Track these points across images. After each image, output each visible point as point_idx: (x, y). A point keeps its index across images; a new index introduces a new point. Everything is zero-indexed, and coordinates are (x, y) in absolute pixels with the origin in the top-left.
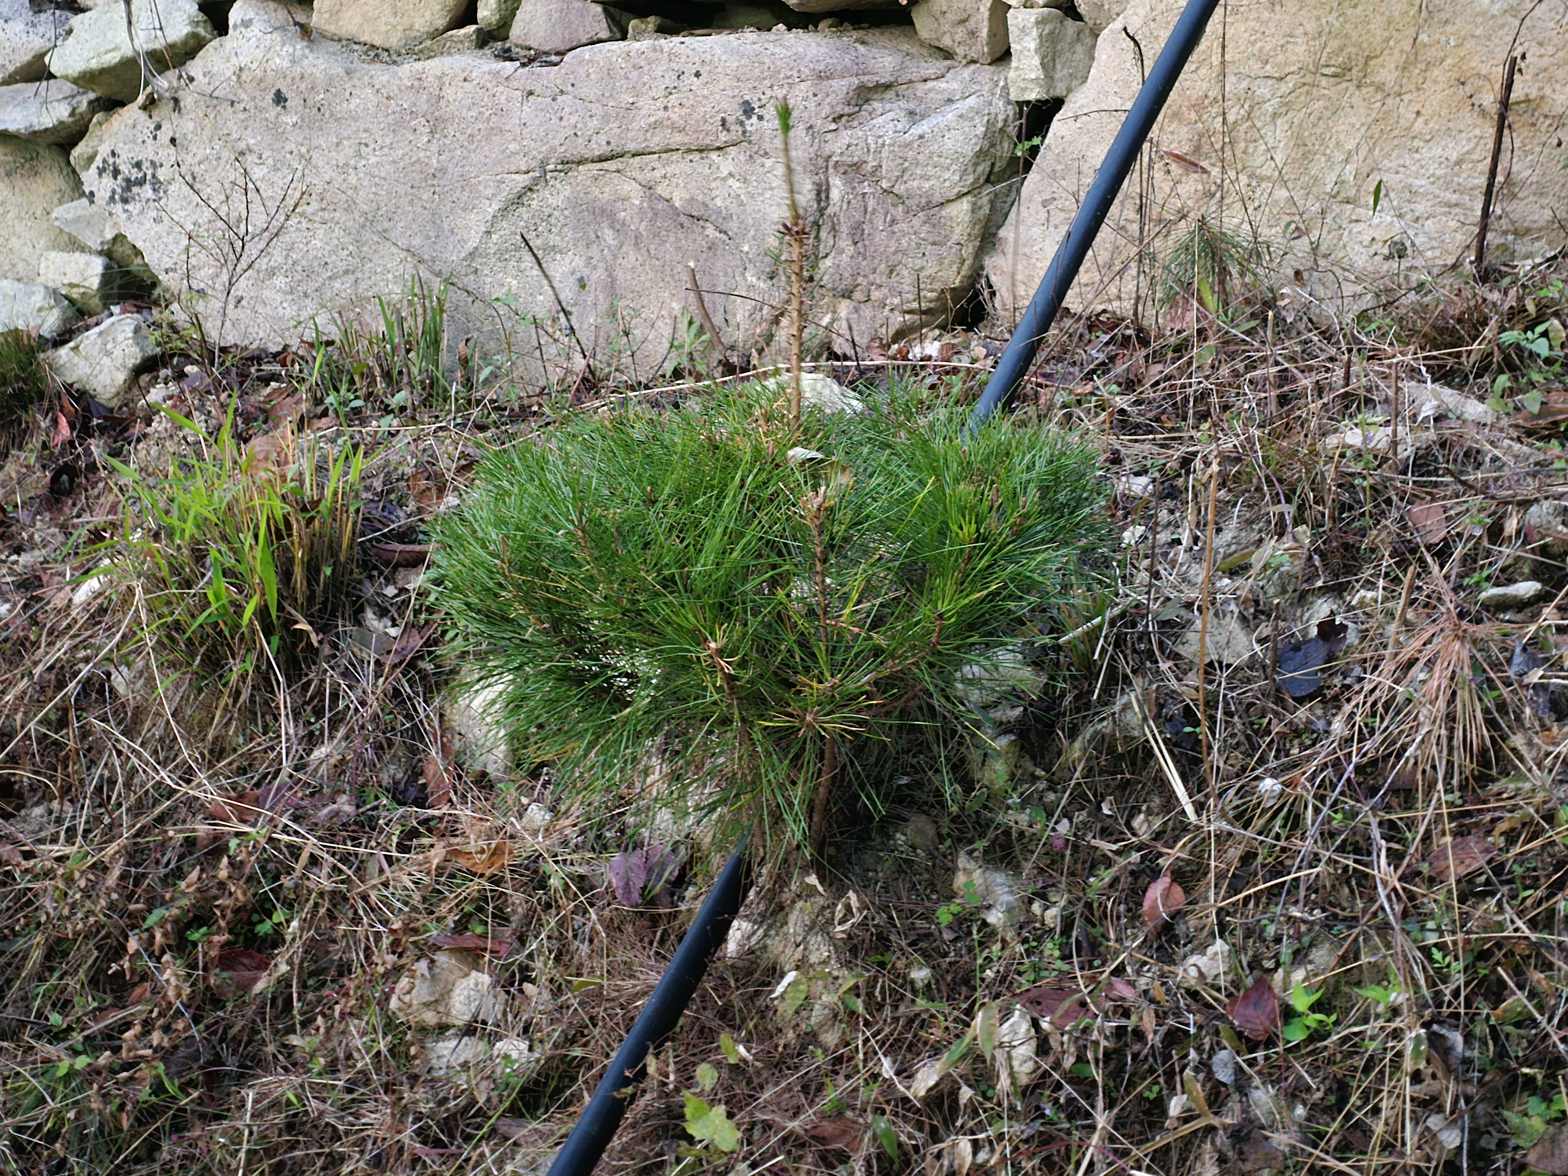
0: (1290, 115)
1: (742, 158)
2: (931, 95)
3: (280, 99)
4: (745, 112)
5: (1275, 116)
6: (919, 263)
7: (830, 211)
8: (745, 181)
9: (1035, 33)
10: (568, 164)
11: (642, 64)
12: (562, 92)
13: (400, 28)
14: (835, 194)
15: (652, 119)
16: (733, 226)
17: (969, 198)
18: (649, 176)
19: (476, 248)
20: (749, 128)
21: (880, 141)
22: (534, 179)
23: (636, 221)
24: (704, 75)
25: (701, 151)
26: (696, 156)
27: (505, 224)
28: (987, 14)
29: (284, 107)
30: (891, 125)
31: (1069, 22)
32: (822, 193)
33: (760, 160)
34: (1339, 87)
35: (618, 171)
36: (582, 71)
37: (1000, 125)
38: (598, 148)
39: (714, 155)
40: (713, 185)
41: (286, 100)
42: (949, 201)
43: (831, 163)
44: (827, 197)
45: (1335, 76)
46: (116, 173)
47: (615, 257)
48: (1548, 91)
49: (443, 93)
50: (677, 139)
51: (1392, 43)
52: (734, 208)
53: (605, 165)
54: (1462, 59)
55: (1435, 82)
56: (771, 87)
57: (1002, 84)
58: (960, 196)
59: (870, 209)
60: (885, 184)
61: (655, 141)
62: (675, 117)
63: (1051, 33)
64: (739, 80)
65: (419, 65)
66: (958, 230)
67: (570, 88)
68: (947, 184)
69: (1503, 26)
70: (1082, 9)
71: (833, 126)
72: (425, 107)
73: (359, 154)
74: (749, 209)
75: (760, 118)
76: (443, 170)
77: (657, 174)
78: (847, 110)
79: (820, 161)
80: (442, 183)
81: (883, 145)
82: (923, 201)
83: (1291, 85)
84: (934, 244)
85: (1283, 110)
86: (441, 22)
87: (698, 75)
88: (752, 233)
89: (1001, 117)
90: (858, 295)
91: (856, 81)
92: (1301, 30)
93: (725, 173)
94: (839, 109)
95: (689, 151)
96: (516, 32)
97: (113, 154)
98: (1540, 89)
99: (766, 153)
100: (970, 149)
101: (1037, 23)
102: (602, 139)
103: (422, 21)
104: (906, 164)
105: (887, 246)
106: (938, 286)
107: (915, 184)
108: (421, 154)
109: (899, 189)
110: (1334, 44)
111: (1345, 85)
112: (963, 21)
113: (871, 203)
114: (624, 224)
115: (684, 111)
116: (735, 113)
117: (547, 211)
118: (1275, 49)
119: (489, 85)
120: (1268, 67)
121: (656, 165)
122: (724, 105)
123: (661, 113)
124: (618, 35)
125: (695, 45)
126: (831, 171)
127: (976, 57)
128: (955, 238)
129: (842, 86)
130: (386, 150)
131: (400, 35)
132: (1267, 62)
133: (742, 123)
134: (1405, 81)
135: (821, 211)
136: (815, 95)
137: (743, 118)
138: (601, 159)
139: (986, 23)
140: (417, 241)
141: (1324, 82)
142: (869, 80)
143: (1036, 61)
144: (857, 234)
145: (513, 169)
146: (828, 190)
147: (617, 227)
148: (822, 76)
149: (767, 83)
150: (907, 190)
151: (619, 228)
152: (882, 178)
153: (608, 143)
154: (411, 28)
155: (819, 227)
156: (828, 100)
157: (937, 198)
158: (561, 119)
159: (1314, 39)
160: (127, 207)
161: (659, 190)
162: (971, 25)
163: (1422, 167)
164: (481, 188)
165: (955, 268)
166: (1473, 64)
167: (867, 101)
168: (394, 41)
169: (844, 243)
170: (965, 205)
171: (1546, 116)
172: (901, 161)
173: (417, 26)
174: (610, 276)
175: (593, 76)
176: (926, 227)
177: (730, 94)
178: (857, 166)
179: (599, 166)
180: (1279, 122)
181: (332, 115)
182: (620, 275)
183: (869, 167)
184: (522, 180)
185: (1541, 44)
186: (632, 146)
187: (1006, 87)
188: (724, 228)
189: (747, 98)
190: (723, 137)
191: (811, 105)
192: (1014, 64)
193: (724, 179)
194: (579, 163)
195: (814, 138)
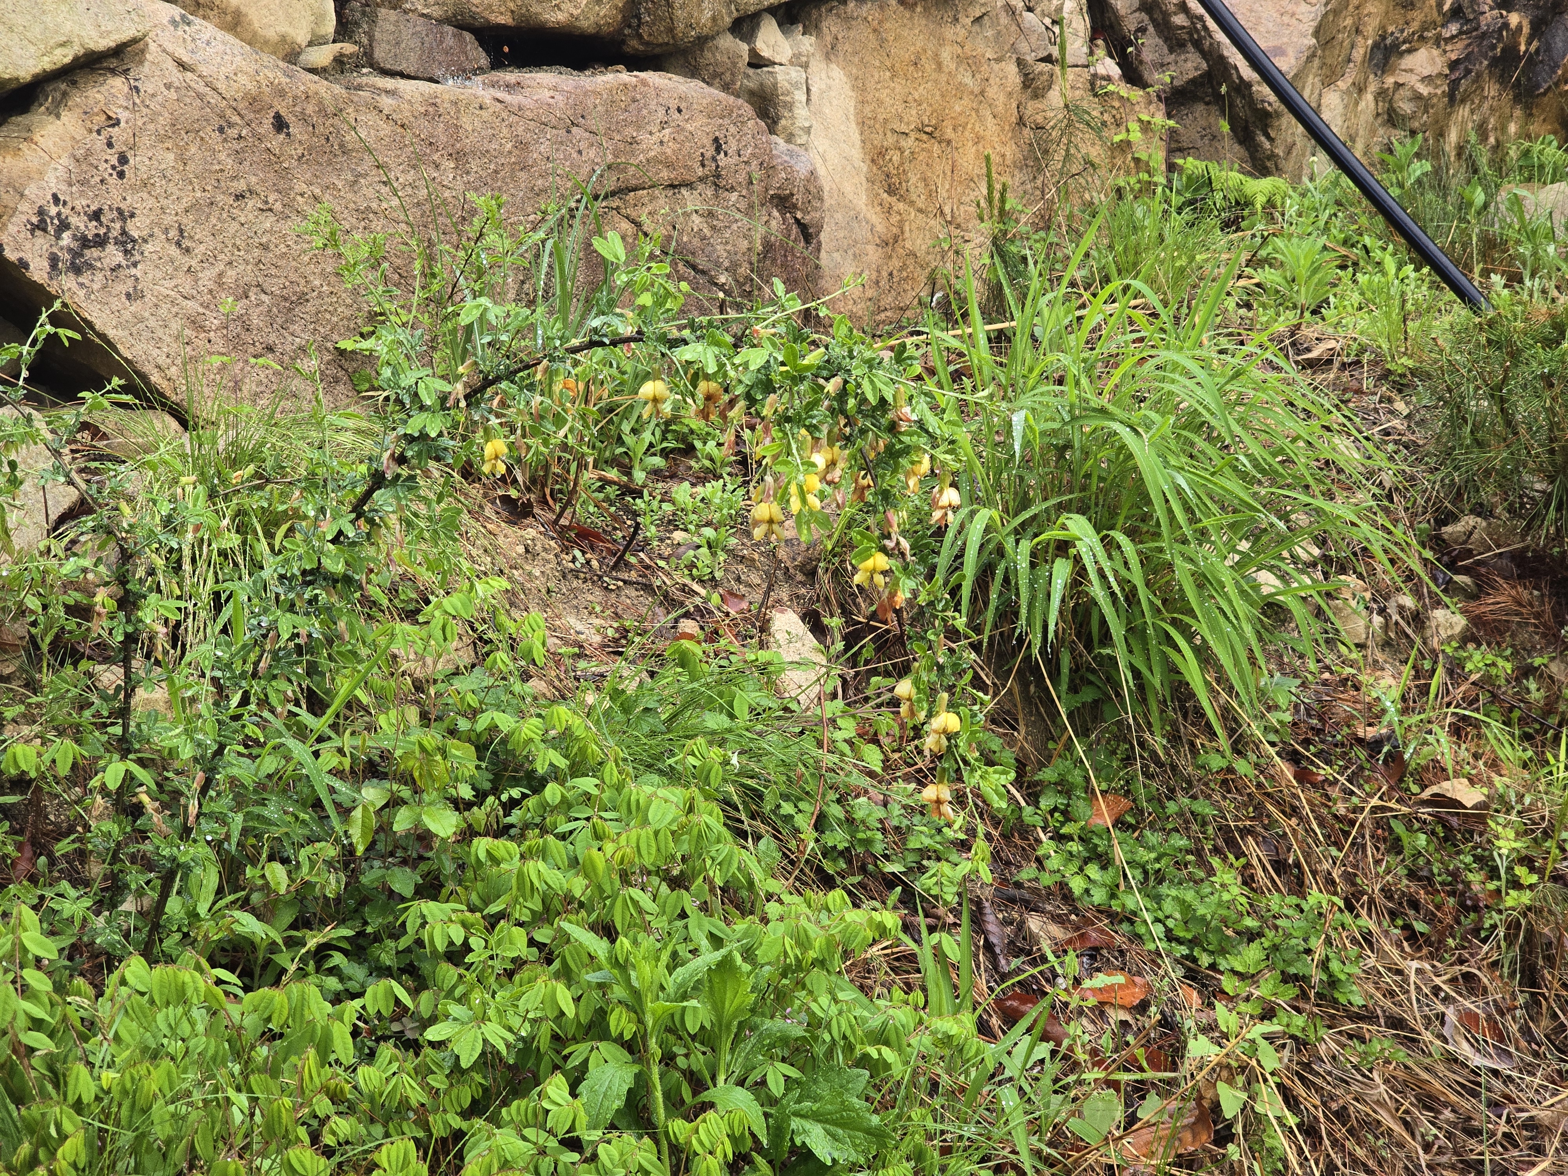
1: (709, 192)
3: (280, 124)
4: (716, 148)
8: (710, 215)
11: (638, 97)
12: (573, 124)
15: (651, 154)
18: (640, 212)
20: (720, 164)
25: (675, 186)
28: (743, 69)
29: (288, 134)
33: (724, 194)
35: (617, 208)
36: (589, 102)
40: (681, 220)
41: (287, 126)
43: (769, 197)
46: (64, 225)
50: (665, 174)
53: (608, 202)
56: (730, 124)
59: (792, 238)
61: (649, 177)
64: (709, 117)
67: (581, 120)
74: (715, 242)
75: (726, 154)
77: (646, 210)
79: (767, 194)
83: (912, 139)
87: (679, 111)
88: (726, 264)
92: (911, 97)
93: (690, 208)
95: (668, 186)
99: (732, 188)
102: (613, 175)
111: (932, 140)
115: (676, 146)
116: (709, 149)
118: (903, 112)
119: (504, 114)
120: (903, 125)
122: (703, 140)
123: (658, 148)
126: (768, 203)
133: (714, 159)
137: (715, 154)
139: (741, 76)
144: (784, 261)
146: (769, 221)
152: (798, 209)
153: (618, 179)
158: (580, 152)
161: (646, 227)
175: (599, 108)
177: (705, 130)
178: (785, 199)
179: (604, 202)
181: (341, 146)
183: (794, 200)
186: (633, 182)
188: (693, 263)
189: (717, 134)
190: (700, 172)
193: (688, 214)
195: (764, 173)
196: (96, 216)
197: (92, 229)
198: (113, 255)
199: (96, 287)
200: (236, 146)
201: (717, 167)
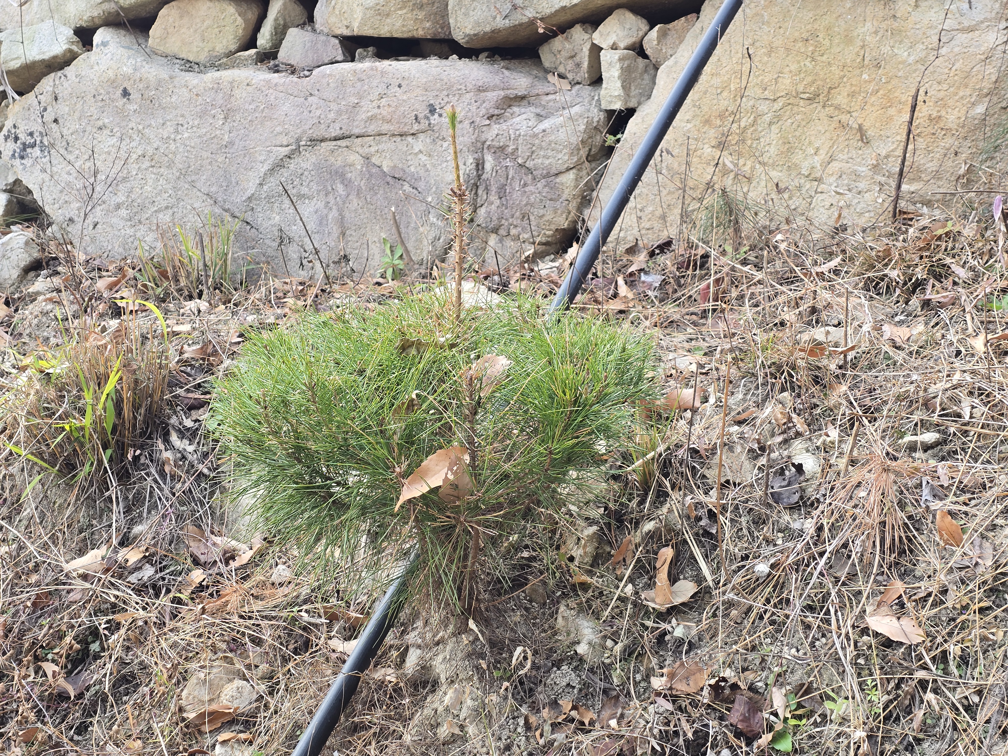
0: (780, 123)
1: (428, 140)
2: (551, 104)
3: (126, 93)
4: (430, 111)
5: (770, 124)
6: (542, 212)
7: (484, 176)
8: (430, 156)
9: (618, 66)
10: (315, 141)
11: (364, 78)
12: (311, 94)
13: (206, 50)
14: (488, 166)
15: (370, 114)
16: (421, 185)
17: (574, 171)
18: (367, 150)
19: (253, 194)
20: (432, 122)
21: (518, 133)
22: (292, 150)
23: (359, 179)
24: (404, 86)
25: (401, 135)
26: (398, 139)
27: (272, 179)
28: (587, 53)
29: (128, 99)
30: (525, 122)
31: (640, 60)
32: (479, 165)
33: (440, 143)
34: (811, 107)
35: (347, 147)
36: (325, 81)
37: (595, 124)
38: (334, 131)
39: (410, 139)
40: (409, 158)
41: (130, 95)
42: (561, 173)
43: (486, 146)
44: (483, 168)
45: (809, 99)
46: (16, 139)
47: (344, 203)
48: (943, 113)
49: (233, 93)
50: (385, 128)
51: (845, 79)
52: (422, 173)
53: (339, 143)
54: (890, 91)
55: (872, 105)
56: (448, 95)
57: (596, 98)
58: (569, 169)
59: (510, 177)
60: (520, 161)
61: (372, 128)
62: (384, 113)
63: (629, 66)
64: (426, 90)
65: (218, 74)
66: (567, 191)
67: (316, 92)
68: (560, 162)
69: (916, 70)
70: (648, 52)
71: (488, 122)
72: (221, 102)
73: (177, 132)
74: (432, 174)
75: (440, 115)
76: (231, 143)
77: (373, 149)
78: (496, 112)
79: (479, 144)
80: (231, 151)
81: (520, 135)
82: (545, 172)
83: (781, 104)
84: (551, 200)
85: (776, 120)
86: (233, 47)
87: (400, 86)
88: (434, 189)
89: (596, 119)
90: (502, 232)
91: (502, 93)
92: (787, 69)
93: (417, 150)
94: (492, 111)
95: (394, 135)
96: (282, 55)
97: (15, 127)
98: (938, 111)
99: (444, 138)
100: (575, 140)
101: (620, 60)
102: (337, 126)
103: (221, 45)
104: (534, 148)
105: (521, 201)
106: (553, 227)
107: (540, 161)
108: (218, 132)
109: (530, 164)
110: (809, 79)
111: (815, 105)
112: (572, 57)
113: (511, 173)
114: (350, 181)
115: (391, 109)
116: (423, 111)
117: (300, 172)
118: (771, 81)
119: (264, 89)
120: (766, 92)
121: (372, 143)
122: (417, 106)
123: (376, 111)
124: (349, 59)
125: (399, 67)
126: (485, 151)
127: (580, 80)
128: (565, 196)
129: (493, 96)
130: (195, 129)
131: (206, 54)
132: (766, 89)
133: (427, 118)
134: (853, 104)
135: (479, 177)
136: (476, 102)
137: (429, 115)
138: (336, 139)
139: (587, 59)
140: (214, 189)
141: (802, 103)
142: (512, 93)
143: (619, 84)
144: (502, 193)
145: (278, 143)
146: (483, 163)
147: (346, 182)
148: (481, 90)
149: (445, 93)
150: (534, 165)
151: (347, 183)
152: (518, 157)
153: (341, 128)
154: (213, 50)
155: (477, 187)
156: (484, 105)
157: (554, 171)
158: (310, 112)
159: (796, 75)
160: (23, 161)
161: (374, 160)
162: (577, 59)
163: (863, 159)
164: (257, 155)
165: (564, 216)
166: (896, 95)
167: (510, 106)
168: (202, 58)
169: (493, 197)
170: (571, 175)
171: (942, 129)
172: (530, 146)
173: (217, 49)
174: (340, 214)
175: (331, 85)
176: (547, 189)
177: (421, 99)
178: (502, 149)
179: (334, 143)
180: (773, 127)
181: (160, 105)
182: (347, 214)
183: (510, 150)
184: (285, 151)
185: (939, 83)
186: (356, 131)
187: (599, 100)
188: (415, 186)
189: (432, 102)
190: (416, 127)
191: (474, 108)
192: (604, 85)
193: (416, 154)
194: (322, 141)
195: (475, 129)
196: (31, 134)
197: (29, 140)
198: (36, 152)
199: (29, 165)
200: (100, 104)
201: (430, 124)
